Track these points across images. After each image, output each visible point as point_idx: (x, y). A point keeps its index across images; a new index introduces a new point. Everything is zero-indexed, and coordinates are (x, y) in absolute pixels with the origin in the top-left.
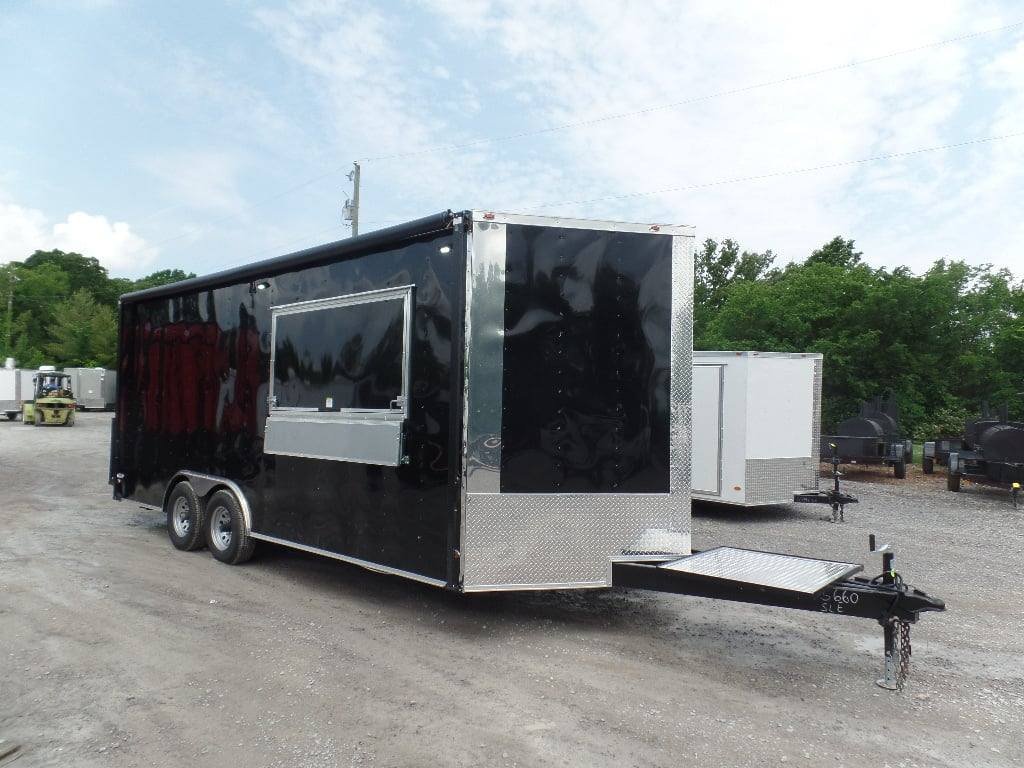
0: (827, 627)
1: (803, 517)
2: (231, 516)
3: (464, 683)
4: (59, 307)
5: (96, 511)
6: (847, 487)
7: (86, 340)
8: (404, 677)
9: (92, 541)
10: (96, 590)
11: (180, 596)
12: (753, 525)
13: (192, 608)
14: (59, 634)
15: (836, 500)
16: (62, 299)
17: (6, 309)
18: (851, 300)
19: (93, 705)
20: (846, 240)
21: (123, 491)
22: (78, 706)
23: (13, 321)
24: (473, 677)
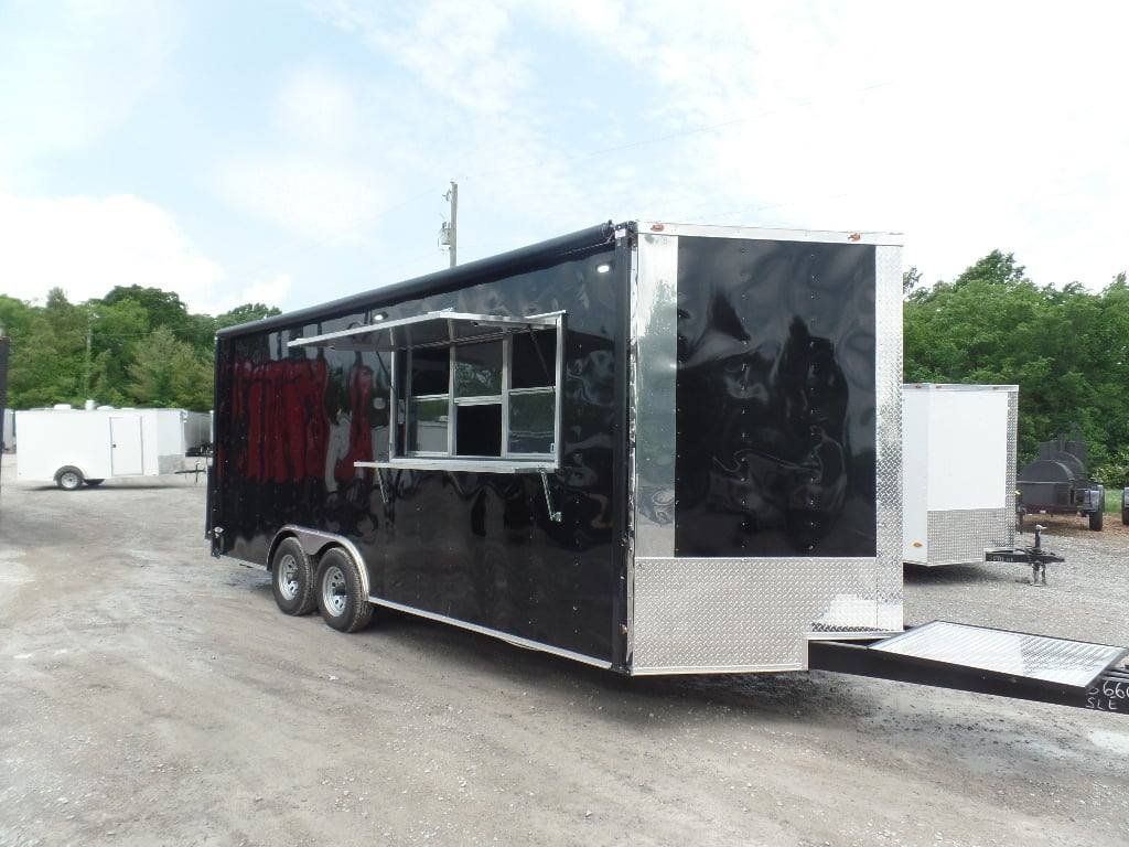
0: (1069, 721)
1: (995, 578)
2: (345, 578)
3: (645, 789)
4: (139, 345)
5: (192, 568)
6: (1049, 543)
7: (167, 380)
8: (571, 780)
9: (191, 603)
10: (202, 662)
11: (294, 670)
12: (938, 587)
13: (311, 685)
14: (168, 716)
15: (1036, 558)
16: (141, 337)
17: (85, 348)
18: (1016, 322)
19: (215, 808)
20: (1005, 253)
21: (222, 547)
22: (200, 808)
23: (93, 360)
24: (653, 782)
